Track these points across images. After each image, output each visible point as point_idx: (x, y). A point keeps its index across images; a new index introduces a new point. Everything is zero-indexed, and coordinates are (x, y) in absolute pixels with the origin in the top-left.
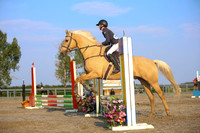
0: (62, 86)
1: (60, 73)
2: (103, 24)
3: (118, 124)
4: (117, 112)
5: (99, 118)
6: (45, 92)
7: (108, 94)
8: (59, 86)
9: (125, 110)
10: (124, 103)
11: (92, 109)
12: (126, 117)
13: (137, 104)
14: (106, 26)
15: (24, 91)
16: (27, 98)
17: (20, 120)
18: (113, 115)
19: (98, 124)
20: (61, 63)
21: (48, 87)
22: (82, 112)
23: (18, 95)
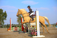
0: (19, 25)
1: (18, 21)
2: (29, 7)
3: (35, 36)
4: (34, 32)
5: (29, 34)
6: (14, 26)
7: (32, 27)
8: (18, 25)
9: (37, 32)
10: (36, 29)
11: (27, 31)
12: (37, 34)
13: (40, 30)
14: (30, 7)
15: (8, 26)
16: (9, 28)
17: (7, 34)
18: (33, 33)
19: (29, 36)
20: (18, 18)
21: (15, 25)
22: (24, 32)
23: (6, 27)
